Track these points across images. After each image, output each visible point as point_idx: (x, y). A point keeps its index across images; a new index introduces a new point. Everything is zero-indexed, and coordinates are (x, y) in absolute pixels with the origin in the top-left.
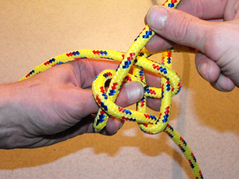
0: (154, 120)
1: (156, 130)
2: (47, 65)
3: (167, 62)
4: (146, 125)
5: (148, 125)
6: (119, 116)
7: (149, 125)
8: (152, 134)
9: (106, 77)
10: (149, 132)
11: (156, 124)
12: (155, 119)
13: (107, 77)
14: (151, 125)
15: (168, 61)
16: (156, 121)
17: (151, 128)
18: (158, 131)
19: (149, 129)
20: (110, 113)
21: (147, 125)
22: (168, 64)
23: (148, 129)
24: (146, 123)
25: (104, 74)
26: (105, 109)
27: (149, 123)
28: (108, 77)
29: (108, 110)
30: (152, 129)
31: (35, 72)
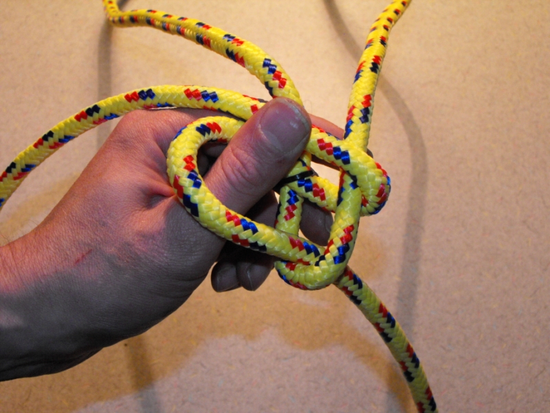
0: (312, 254)
1: (316, 281)
2: (82, 120)
3: (360, 119)
4: (291, 264)
5: (297, 266)
6: (225, 232)
7: (300, 266)
8: (305, 288)
9: (204, 135)
10: (298, 283)
11: (317, 264)
12: (317, 253)
13: (207, 134)
14: (305, 266)
15: (361, 115)
16: (317, 259)
17: (303, 275)
18: (319, 284)
19: (298, 276)
20: (204, 223)
21: (295, 265)
22: (363, 122)
23: (295, 275)
24: (292, 259)
25: (199, 126)
26: (192, 211)
27: (300, 261)
28: (209, 133)
29: (200, 214)
30: (305, 276)
31: (54, 135)
